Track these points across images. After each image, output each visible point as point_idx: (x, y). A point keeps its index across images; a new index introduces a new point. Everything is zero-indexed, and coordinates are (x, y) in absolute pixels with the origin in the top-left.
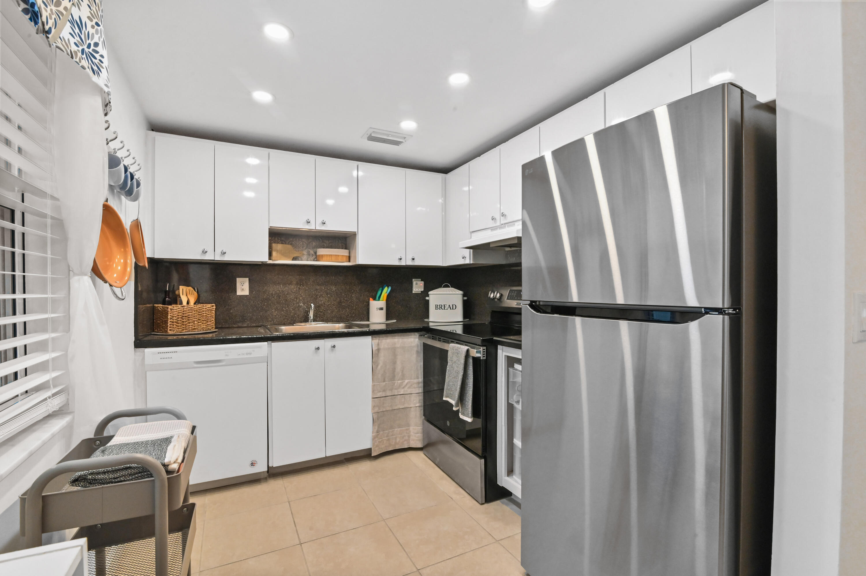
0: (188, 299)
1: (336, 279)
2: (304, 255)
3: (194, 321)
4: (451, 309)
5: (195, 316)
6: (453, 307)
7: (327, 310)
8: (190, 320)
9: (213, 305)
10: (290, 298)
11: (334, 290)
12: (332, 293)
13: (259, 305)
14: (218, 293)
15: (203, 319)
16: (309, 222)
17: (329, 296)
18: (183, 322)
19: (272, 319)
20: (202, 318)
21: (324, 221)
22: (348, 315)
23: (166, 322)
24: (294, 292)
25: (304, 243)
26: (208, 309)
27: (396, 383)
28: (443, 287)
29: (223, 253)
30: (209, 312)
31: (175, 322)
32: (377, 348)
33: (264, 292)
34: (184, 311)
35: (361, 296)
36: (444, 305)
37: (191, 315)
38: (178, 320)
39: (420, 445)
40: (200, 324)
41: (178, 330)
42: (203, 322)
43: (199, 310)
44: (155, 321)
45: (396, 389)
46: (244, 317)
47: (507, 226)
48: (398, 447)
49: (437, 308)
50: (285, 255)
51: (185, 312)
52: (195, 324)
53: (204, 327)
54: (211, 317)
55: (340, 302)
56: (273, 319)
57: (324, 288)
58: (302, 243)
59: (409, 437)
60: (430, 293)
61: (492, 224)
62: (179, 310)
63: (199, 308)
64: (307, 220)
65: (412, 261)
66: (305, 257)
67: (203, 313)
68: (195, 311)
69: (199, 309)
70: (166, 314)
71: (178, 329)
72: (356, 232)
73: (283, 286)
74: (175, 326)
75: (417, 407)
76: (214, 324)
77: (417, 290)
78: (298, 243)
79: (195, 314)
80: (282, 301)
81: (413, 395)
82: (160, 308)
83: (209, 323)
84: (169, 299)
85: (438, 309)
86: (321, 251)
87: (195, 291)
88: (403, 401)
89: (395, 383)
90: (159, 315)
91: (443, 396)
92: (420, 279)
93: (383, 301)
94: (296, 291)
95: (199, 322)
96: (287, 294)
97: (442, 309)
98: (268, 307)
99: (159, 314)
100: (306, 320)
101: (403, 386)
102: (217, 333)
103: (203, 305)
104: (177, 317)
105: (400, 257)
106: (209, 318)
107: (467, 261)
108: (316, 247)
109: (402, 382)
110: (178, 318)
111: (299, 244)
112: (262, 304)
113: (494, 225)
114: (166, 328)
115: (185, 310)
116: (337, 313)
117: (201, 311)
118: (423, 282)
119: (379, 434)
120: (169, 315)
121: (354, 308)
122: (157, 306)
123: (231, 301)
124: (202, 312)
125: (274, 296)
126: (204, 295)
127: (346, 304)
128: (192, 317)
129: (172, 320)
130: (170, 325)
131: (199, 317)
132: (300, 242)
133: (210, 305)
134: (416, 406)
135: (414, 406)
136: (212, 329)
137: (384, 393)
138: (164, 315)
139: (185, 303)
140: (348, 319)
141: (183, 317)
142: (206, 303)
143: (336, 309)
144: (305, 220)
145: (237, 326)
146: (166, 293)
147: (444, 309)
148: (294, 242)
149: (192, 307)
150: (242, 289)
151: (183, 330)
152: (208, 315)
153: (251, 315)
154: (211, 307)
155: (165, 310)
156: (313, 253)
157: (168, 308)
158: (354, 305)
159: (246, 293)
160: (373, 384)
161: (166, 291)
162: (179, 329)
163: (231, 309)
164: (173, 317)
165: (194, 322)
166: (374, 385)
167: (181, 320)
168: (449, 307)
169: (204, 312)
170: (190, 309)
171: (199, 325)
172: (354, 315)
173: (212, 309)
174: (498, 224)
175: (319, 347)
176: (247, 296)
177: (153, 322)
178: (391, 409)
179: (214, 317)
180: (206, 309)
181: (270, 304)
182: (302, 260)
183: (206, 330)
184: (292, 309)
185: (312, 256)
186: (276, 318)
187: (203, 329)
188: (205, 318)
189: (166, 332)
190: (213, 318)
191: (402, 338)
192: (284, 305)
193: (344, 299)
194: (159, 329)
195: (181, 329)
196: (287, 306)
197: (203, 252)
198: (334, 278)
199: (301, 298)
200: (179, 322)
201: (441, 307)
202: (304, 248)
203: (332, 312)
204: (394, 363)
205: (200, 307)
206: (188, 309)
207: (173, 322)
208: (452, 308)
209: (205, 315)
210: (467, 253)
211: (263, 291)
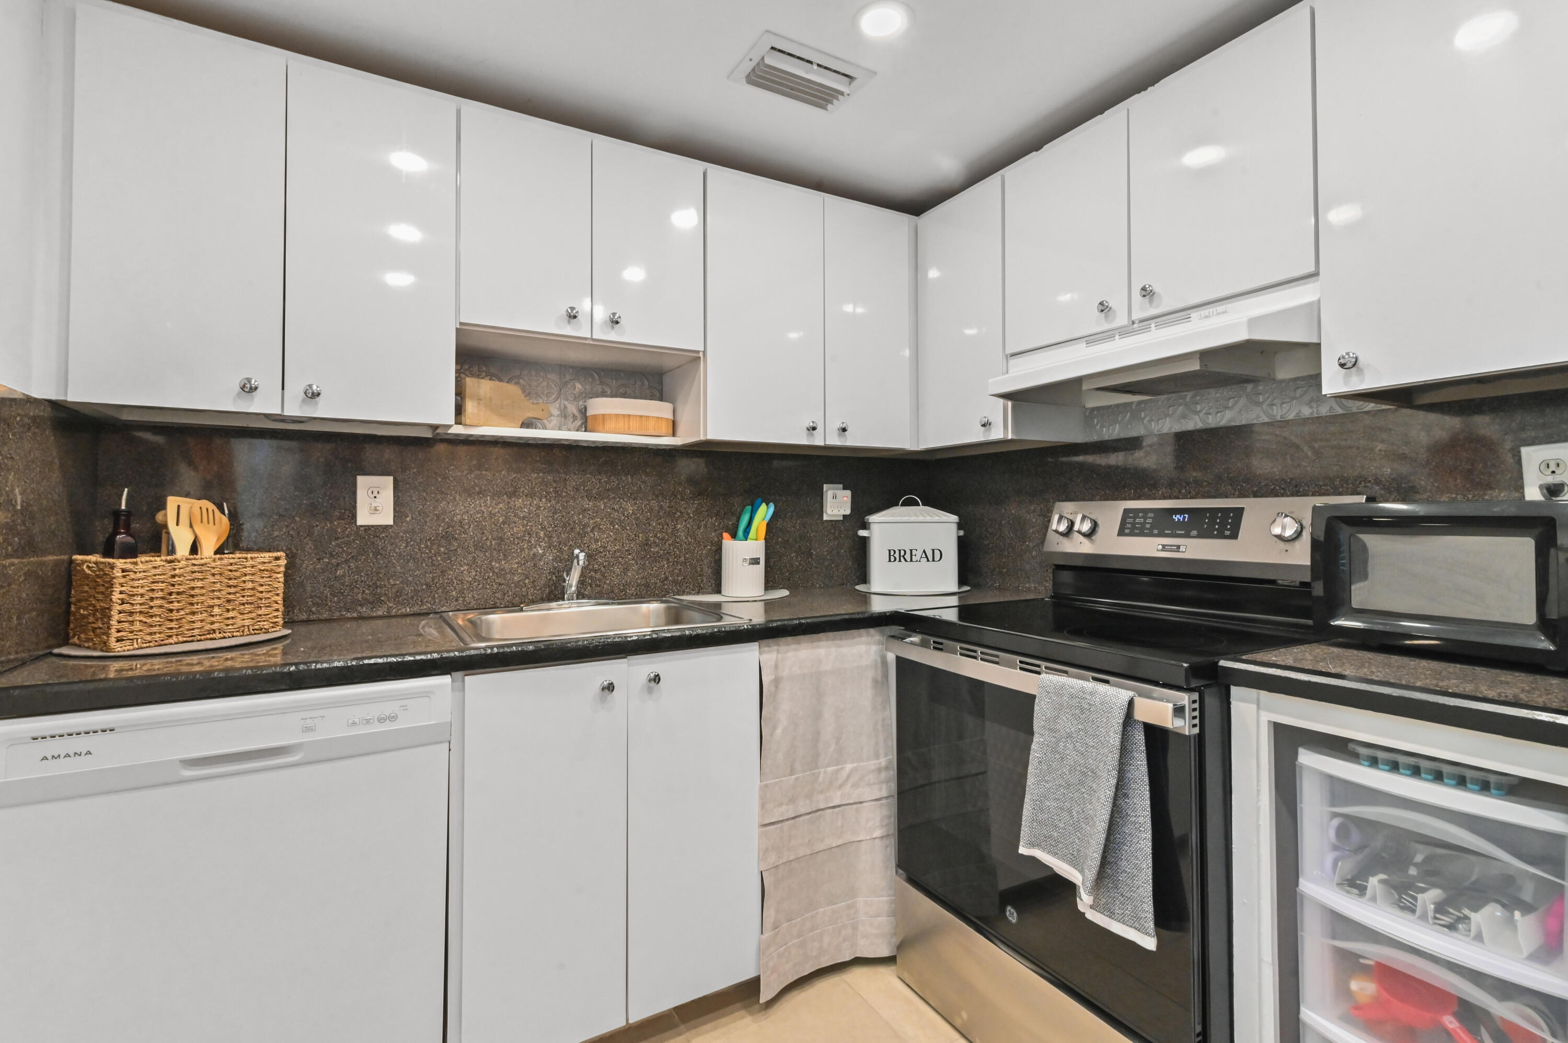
0: (196, 537)
1: (637, 484)
2: (552, 418)
3: (212, 607)
4: (928, 560)
5: (214, 591)
6: (933, 556)
7: (612, 567)
8: (198, 603)
9: (279, 554)
10: (512, 535)
11: (631, 512)
12: (624, 519)
13: (422, 553)
14: (297, 519)
15: (244, 600)
16: (575, 317)
17: (617, 526)
18: (171, 611)
19: (461, 592)
20: (238, 595)
21: (618, 315)
22: (666, 578)
23: (106, 614)
24: (524, 518)
25: (551, 383)
26: (263, 568)
27: (822, 775)
28: (901, 506)
29: (310, 395)
30: (263, 577)
31: (141, 612)
32: (773, 677)
33: (438, 516)
34: (173, 576)
35: (699, 528)
36: (911, 551)
37: (202, 588)
38: (152, 604)
39: (884, 951)
40: (231, 614)
41: (148, 638)
42: (242, 607)
43: (231, 571)
44: (73, 608)
45: (821, 792)
46: (377, 587)
47: (1153, 325)
48: (826, 962)
49: (892, 559)
50: (502, 413)
51: (177, 579)
52: (213, 616)
53: (247, 623)
54: (270, 591)
55: (646, 544)
56: (463, 593)
57: (605, 508)
58: (545, 384)
59: (855, 928)
60: (873, 518)
61: (1097, 324)
62: (157, 571)
63: (231, 564)
64: (567, 311)
65: (839, 435)
66: (555, 421)
67: (244, 582)
68: (213, 575)
69: (230, 568)
70: (107, 588)
71: (151, 634)
72: (698, 352)
73: (492, 498)
74: (138, 626)
75: (875, 838)
76: (280, 613)
77: (836, 512)
78: (535, 384)
79: (214, 583)
80: (491, 542)
81: (864, 804)
82: (88, 567)
83: (263, 611)
84: (130, 539)
85: (895, 560)
86: (601, 406)
87: (223, 513)
88: (839, 824)
89: (819, 773)
90: (86, 588)
91: (1019, 841)
92: (841, 486)
93: (756, 540)
94: (530, 514)
95: (228, 610)
96: (504, 523)
97: (906, 561)
98: (449, 558)
99: (88, 585)
100: (555, 593)
101: (840, 782)
102: (288, 642)
103: (244, 555)
104: (147, 597)
105: (811, 424)
106: (264, 594)
107: (997, 434)
108: (584, 395)
109: (838, 771)
110: (152, 599)
111: (537, 386)
112: (433, 551)
113: (1106, 326)
114: (104, 634)
115: (177, 572)
116: (638, 574)
117: (237, 574)
118: (848, 493)
119: (779, 931)
120: (117, 589)
121: (682, 559)
122: (82, 561)
123: (339, 542)
124: (239, 577)
125: (466, 527)
126: (252, 527)
127: (661, 549)
128: (202, 595)
129: (127, 607)
130: (119, 622)
131: (230, 594)
132: (541, 379)
133: (267, 555)
134: (874, 836)
135: (868, 838)
136: (273, 630)
137: (791, 807)
138: (102, 589)
139: (183, 550)
140: (666, 589)
141: (171, 594)
142: (260, 550)
143: (636, 561)
144: (563, 310)
145: (355, 615)
146: (120, 520)
147: (911, 560)
148: (524, 380)
149: (206, 564)
150: (373, 508)
151: (170, 636)
152: (262, 585)
153: (398, 582)
154: (270, 562)
155: (106, 574)
156: (575, 412)
157: (112, 567)
158: (680, 552)
159: (386, 518)
160: (764, 783)
161: (117, 513)
162: (155, 633)
163: (338, 565)
164: (133, 595)
165: (209, 610)
166: (766, 786)
167: (161, 607)
168: (924, 556)
169: (248, 578)
170: (196, 568)
171: (228, 619)
172: (680, 579)
173: (273, 568)
174: (1121, 320)
175: (612, 683)
176: (386, 527)
177: (68, 612)
178: (808, 852)
179: (281, 591)
180: (253, 567)
181: (456, 550)
182: (545, 428)
183: (253, 632)
184: (517, 563)
185: (574, 421)
186: (472, 591)
187: (243, 632)
188: (248, 596)
189: (105, 646)
190: (278, 595)
191: (839, 646)
192: (495, 553)
193: (655, 536)
194: (82, 636)
195: (160, 633)
196: (505, 555)
197: (243, 388)
198: (630, 480)
199: (542, 532)
200: (155, 611)
201: (903, 556)
202: (551, 399)
203: (625, 571)
204: (817, 716)
205: (232, 561)
206: (188, 569)
207: (131, 613)
208: (931, 559)
209: (250, 585)
210: (998, 412)
211: (436, 515)
